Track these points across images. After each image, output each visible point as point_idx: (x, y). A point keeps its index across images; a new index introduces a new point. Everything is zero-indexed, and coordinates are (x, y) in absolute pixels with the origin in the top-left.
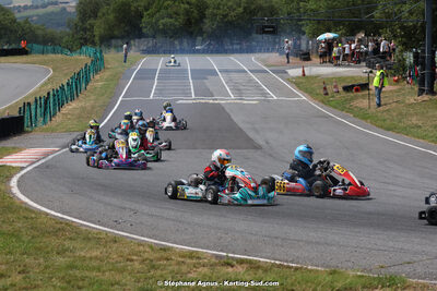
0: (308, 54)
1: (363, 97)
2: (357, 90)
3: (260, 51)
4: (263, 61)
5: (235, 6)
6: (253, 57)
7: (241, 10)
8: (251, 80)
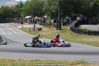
0: (23, 22)
1: (41, 32)
2: (39, 30)
3: (8, 22)
4: (10, 24)
5: (1, 10)
6: (7, 24)
7: (3, 11)
8: (8, 29)
